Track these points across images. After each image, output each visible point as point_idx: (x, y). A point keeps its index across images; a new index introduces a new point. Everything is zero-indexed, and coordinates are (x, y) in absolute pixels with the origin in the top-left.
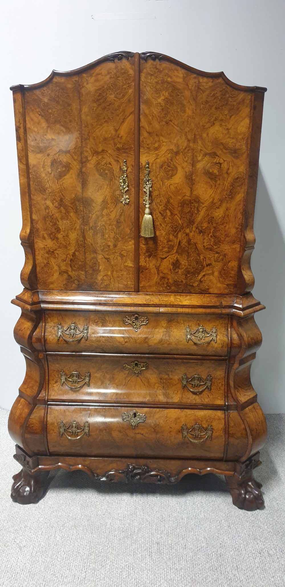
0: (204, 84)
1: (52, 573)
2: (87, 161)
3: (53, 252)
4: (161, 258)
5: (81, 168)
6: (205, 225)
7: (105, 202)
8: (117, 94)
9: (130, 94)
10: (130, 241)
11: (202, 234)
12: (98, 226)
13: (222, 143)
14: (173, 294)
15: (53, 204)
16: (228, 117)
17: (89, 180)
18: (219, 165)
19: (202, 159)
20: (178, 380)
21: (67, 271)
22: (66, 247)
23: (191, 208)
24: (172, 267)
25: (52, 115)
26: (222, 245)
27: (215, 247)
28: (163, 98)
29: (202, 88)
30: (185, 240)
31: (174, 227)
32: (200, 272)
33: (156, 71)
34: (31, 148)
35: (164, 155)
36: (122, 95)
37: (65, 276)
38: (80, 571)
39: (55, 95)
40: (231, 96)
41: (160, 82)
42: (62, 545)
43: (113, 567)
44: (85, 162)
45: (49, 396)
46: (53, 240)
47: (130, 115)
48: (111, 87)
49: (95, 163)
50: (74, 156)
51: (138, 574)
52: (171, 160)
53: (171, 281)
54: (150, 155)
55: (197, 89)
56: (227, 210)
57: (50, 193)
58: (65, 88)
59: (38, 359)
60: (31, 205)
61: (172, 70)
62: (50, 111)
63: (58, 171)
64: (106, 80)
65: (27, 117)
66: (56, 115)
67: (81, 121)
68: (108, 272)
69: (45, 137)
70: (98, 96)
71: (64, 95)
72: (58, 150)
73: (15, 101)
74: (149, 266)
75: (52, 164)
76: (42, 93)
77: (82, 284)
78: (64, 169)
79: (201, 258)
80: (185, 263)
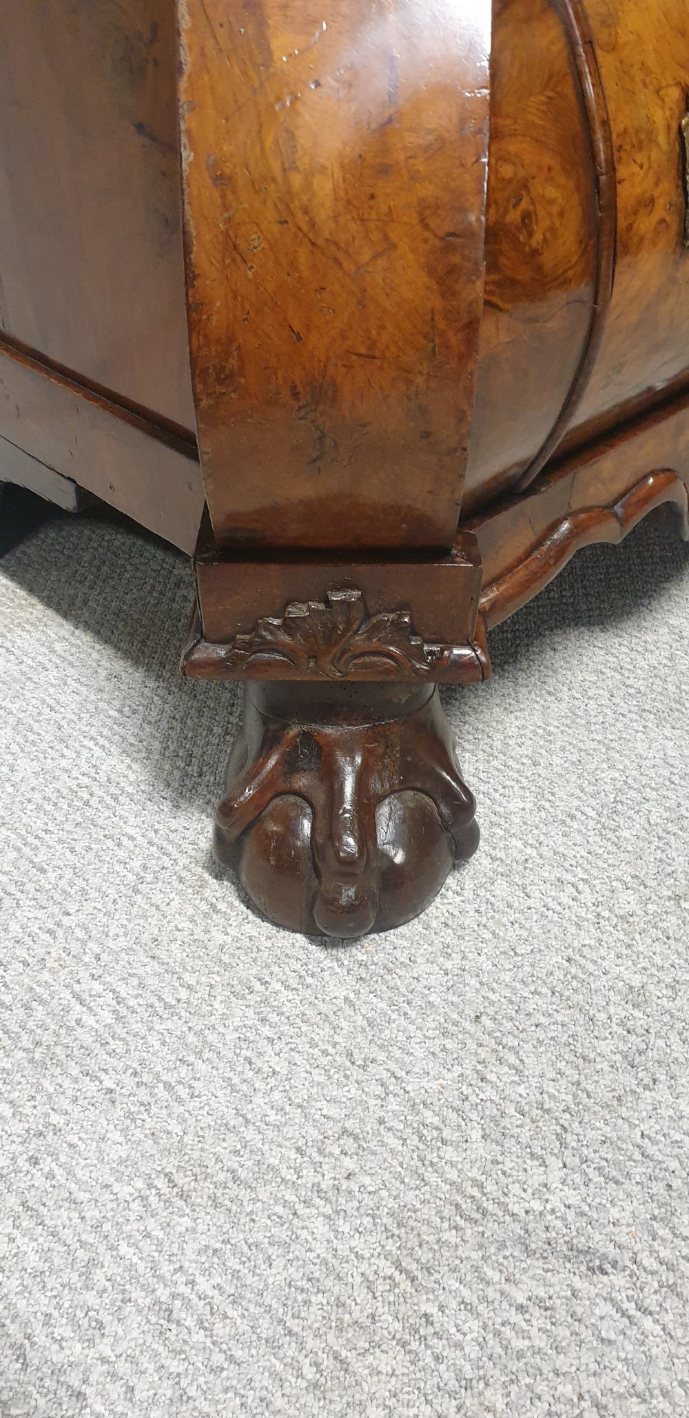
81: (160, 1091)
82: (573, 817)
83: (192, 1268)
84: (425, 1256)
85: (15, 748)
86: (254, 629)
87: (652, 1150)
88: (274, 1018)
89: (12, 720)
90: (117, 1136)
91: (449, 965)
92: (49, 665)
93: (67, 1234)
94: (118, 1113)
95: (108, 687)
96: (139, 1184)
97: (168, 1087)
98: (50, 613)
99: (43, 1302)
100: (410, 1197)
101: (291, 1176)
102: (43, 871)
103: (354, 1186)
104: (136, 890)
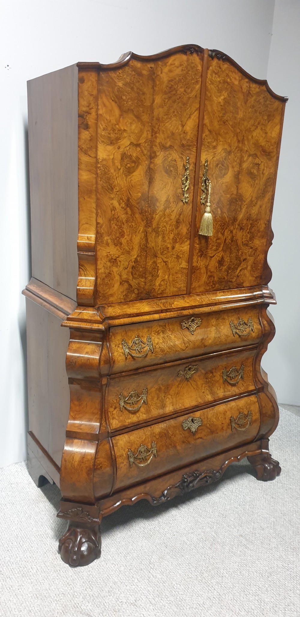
0: (253, 89)
1: (188, 607)
2: (156, 156)
3: (115, 259)
4: (210, 257)
5: (149, 165)
6: (245, 222)
7: (167, 201)
8: (186, 88)
9: (197, 90)
10: (186, 241)
11: (242, 231)
12: (160, 227)
13: (261, 145)
14: (218, 292)
15: (120, 204)
16: (267, 122)
17: (155, 178)
18: (258, 165)
19: (247, 159)
20: (220, 375)
21: (128, 280)
22: (129, 253)
23: (236, 206)
24: (218, 265)
25: (125, 103)
26: (255, 240)
27: (250, 243)
28: (222, 97)
29: (251, 93)
30: (229, 238)
31: (222, 224)
32: (238, 267)
33: (220, 70)
34: (101, 138)
35: (219, 154)
36: (190, 89)
37: (126, 285)
38: (209, 592)
39: (131, 80)
40: (270, 103)
41: (222, 81)
42: (170, 579)
43: (230, 573)
44: (153, 158)
45: (111, 426)
46: (117, 246)
47: (195, 112)
48: (182, 80)
49: (163, 158)
50: (144, 151)
51: (253, 567)
53: (216, 279)
54: (209, 153)
55: (248, 92)
56: (260, 207)
57: (118, 192)
58: (140, 74)
59: (102, 385)
60: (97, 206)
61: (232, 71)
62: (124, 98)
63: (127, 167)
64: (178, 71)
65: (100, 102)
66: (130, 103)
67: (153, 113)
68: (165, 276)
69: (117, 126)
70: (170, 88)
71: (139, 82)
72: (129, 143)
73: (81, 81)
74: (200, 266)
75: (122, 159)
76: (117, 76)
77: (141, 293)
78: (133, 165)
79: (240, 253)
80: (228, 259)
81: (39, 583)
82: (121, 553)
83: (35, 606)
84: (66, 611)
85: (34, 525)
86: (67, 512)
87: (105, 604)
88: (59, 576)
89: (35, 520)
90: (31, 588)
91: (89, 573)
92: (44, 511)
93: (20, 599)
94: (32, 585)
95: (52, 516)
96: (32, 595)
97: (40, 583)
98: (47, 500)
99: (15, 607)
100: (68, 603)
101: (53, 598)
102: (32, 547)
103: (61, 600)
104: (45, 553)
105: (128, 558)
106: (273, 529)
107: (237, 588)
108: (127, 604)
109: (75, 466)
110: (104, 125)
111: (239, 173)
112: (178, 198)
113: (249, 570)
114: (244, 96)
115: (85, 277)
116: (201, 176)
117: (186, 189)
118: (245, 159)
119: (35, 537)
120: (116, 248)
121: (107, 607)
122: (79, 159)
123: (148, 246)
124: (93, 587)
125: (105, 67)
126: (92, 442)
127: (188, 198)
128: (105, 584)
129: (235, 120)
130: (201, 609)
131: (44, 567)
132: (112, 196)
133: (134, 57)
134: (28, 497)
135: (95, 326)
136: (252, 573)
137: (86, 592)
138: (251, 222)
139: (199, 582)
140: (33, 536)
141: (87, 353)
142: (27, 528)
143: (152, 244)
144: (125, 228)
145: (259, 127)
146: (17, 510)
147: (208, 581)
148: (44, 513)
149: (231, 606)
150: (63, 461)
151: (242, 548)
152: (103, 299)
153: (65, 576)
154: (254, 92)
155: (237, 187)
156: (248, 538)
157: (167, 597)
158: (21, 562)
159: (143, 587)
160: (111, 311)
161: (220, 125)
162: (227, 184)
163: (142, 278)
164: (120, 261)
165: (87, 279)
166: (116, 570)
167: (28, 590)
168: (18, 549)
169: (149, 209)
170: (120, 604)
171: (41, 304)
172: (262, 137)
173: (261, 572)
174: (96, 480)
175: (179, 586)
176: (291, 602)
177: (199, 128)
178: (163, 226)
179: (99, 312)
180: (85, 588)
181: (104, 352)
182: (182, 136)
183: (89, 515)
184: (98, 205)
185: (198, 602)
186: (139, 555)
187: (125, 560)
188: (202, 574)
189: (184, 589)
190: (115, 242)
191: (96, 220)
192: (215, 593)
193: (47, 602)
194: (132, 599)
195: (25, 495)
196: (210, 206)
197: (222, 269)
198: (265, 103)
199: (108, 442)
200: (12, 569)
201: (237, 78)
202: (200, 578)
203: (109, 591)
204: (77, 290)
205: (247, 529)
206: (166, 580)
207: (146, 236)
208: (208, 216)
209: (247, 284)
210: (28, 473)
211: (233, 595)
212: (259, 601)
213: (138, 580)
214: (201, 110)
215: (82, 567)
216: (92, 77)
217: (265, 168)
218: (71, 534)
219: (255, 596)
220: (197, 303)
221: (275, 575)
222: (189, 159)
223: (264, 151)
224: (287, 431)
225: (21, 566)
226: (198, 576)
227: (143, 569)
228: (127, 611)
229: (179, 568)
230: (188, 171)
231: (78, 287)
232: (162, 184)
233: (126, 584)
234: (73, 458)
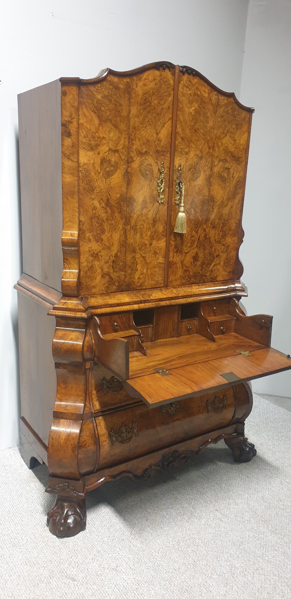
0: (221, 101)
2: (133, 161)
3: (97, 254)
4: (185, 253)
5: (127, 169)
6: (217, 221)
7: (145, 202)
8: (160, 100)
9: (169, 101)
10: (163, 238)
11: (214, 229)
12: (138, 226)
13: (230, 151)
14: (193, 285)
15: (100, 204)
16: (235, 130)
17: (133, 180)
18: (228, 170)
19: (218, 164)
21: (109, 273)
22: (109, 248)
23: (208, 207)
24: (193, 260)
25: (104, 113)
26: (227, 238)
27: (222, 240)
28: (193, 108)
29: (220, 104)
30: (203, 235)
31: (196, 223)
32: (212, 263)
33: (191, 84)
34: (82, 145)
35: (192, 160)
36: (163, 101)
37: (107, 278)
39: (109, 93)
40: (238, 113)
41: (192, 94)
44: (131, 162)
45: (95, 408)
46: (98, 242)
47: (168, 121)
48: (156, 93)
49: (140, 163)
50: (122, 156)
52: (197, 164)
53: (191, 273)
54: (182, 158)
55: (217, 104)
56: (231, 208)
57: (98, 193)
58: (117, 88)
59: (86, 369)
60: (79, 205)
61: (201, 85)
62: (103, 109)
63: (106, 171)
64: (152, 85)
65: (80, 113)
66: (108, 113)
67: (129, 122)
68: (144, 270)
69: (97, 134)
70: (145, 100)
71: (116, 95)
72: (108, 149)
73: (64, 94)
74: (176, 261)
75: (102, 163)
76: (96, 89)
77: (122, 285)
78: (112, 168)
79: (213, 250)
80: (202, 255)
81: (28, 552)
82: (105, 526)
83: (24, 572)
84: (53, 575)
85: (25, 502)
86: (55, 487)
87: (89, 569)
88: (47, 546)
89: (26, 498)
90: (21, 556)
91: (75, 543)
92: (35, 489)
93: (11, 566)
95: (42, 494)
96: (22, 562)
97: (30, 552)
98: (38, 480)
99: (6, 572)
100: (55, 569)
101: (41, 564)
102: (23, 521)
103: (48, 567)
104: (35, 526)
105: (111, 530)
106: (247, 504)
107: (211, 555)
108: (109, 569)
109: (62, 444)
110: (85, 133)
111: (210, 176)
112: (154, 199)
113: (222, 540)
114: (213, 107)
115: (69, 269)
116: (175, 178)
117: (162, 191)
118: (216, 164)
119: (25, 512)
120: (97, 244)
121: (91, 572)
122: (63, 164)
123: (127, 242)
124: (78, 555)
125: (85, 81)
126: (77, 421)
127: (163, 199)
128: (89, 553)
129: (206, 128)
130: (177, 573)
131: (34, 538)
132: (93, 197)
133: (111, 72)
134: (20, 478)
135: (79, 315)
136: (225, 542)
137: (71, 559)
138: (223, 221)
139: (176, 550)
140: (24, 512)
141: (71, 339)
142: (18, 505)
143: (131, 241)
144: (106, 226)
145: (228, 135)
146: (10, 489)
147: (185, 550)
148: (34, 491)
149: (204, 571)
150: (51, 439)
151: (217, 521)
152: (86, 290)
153: (52, 546)
154: (223, 104)
155: (209, 189)
156: (222, 512)
157: (146, 563)
158: (12, 534)
159: (124, 555)
160: (93, 301)
161: (191, 133)
162: (199, 186)
163: (122, 271)
164: (101, 256)
165: (71, 272)
166: (100, 540)
167: (18, 558)
168: (9, 523)
169: (127, 208)
170: (102, 570)
171: (31, 297)
172: (231, 143)
173: (233, 541)
174: (80, 456)
175: (157, 553)
176: (260, 567)
177: (173, 136)
178: (141, 224)
179: (82, 302)
180: (70, 556)
181: (87, 338)
182: (156, 143)
183: (75, 490)
184: (81, 205)
185: (174, 567)
186: (122, 528)
187: (108, 531)
188: (179, 543)
189: (162, 556)
190: (97, 238)
191: (79, 218)
192: (190, 560)
193: (35, 568)
194: (114, 565)
195: (17, 476)
196: (183, 206)
197: (197, 264)
198: (233, 113)
199: (92, 422)
200: (4, 540)
201: (207, 91)
202: (177, 547)
203: (92, 558)
204: (62, 281)
205: (223, 505)
206: (145, 549)
207: (125, 233)
208: (181, 215)
209: (220, 278)
210: (20, 457)
211: (206, 561)
212: (230, 566)
213: (119, 549)
214: (174, 120)
215: (68, 538)
216: (73, 90)
217: (235, 172)
218: (58, 508)
219: (227, 562)
220: (173, 295)
221: (246, 544)
222: (163, 164)
223: (233, 156)
224: (265, 418)
225: (12, 538)
226: (175, 545)
227: (125, 539)
228: (109, 575)
229: (158, 538)
230: (163, 175)
231: (63, 280)
232: (139, 186)
233: (109, 553)
234: (60, 436)
